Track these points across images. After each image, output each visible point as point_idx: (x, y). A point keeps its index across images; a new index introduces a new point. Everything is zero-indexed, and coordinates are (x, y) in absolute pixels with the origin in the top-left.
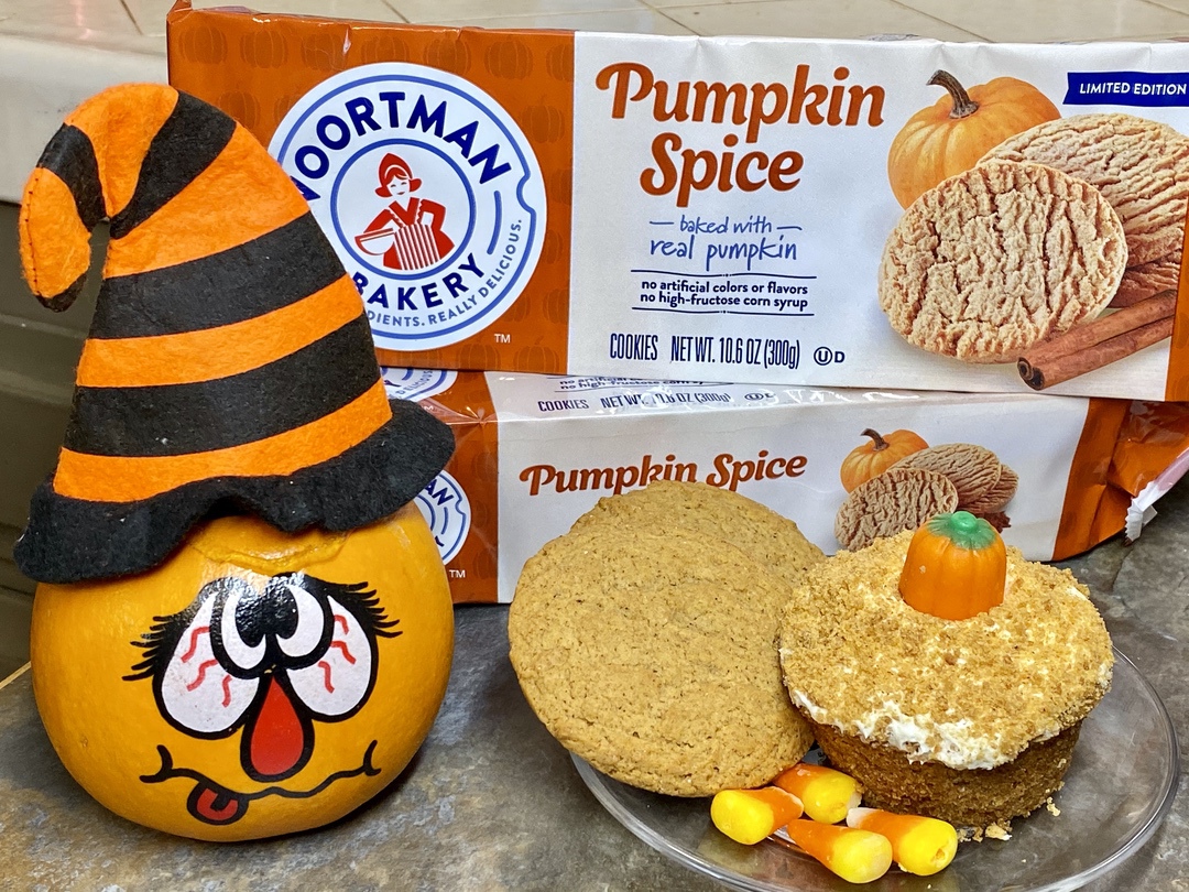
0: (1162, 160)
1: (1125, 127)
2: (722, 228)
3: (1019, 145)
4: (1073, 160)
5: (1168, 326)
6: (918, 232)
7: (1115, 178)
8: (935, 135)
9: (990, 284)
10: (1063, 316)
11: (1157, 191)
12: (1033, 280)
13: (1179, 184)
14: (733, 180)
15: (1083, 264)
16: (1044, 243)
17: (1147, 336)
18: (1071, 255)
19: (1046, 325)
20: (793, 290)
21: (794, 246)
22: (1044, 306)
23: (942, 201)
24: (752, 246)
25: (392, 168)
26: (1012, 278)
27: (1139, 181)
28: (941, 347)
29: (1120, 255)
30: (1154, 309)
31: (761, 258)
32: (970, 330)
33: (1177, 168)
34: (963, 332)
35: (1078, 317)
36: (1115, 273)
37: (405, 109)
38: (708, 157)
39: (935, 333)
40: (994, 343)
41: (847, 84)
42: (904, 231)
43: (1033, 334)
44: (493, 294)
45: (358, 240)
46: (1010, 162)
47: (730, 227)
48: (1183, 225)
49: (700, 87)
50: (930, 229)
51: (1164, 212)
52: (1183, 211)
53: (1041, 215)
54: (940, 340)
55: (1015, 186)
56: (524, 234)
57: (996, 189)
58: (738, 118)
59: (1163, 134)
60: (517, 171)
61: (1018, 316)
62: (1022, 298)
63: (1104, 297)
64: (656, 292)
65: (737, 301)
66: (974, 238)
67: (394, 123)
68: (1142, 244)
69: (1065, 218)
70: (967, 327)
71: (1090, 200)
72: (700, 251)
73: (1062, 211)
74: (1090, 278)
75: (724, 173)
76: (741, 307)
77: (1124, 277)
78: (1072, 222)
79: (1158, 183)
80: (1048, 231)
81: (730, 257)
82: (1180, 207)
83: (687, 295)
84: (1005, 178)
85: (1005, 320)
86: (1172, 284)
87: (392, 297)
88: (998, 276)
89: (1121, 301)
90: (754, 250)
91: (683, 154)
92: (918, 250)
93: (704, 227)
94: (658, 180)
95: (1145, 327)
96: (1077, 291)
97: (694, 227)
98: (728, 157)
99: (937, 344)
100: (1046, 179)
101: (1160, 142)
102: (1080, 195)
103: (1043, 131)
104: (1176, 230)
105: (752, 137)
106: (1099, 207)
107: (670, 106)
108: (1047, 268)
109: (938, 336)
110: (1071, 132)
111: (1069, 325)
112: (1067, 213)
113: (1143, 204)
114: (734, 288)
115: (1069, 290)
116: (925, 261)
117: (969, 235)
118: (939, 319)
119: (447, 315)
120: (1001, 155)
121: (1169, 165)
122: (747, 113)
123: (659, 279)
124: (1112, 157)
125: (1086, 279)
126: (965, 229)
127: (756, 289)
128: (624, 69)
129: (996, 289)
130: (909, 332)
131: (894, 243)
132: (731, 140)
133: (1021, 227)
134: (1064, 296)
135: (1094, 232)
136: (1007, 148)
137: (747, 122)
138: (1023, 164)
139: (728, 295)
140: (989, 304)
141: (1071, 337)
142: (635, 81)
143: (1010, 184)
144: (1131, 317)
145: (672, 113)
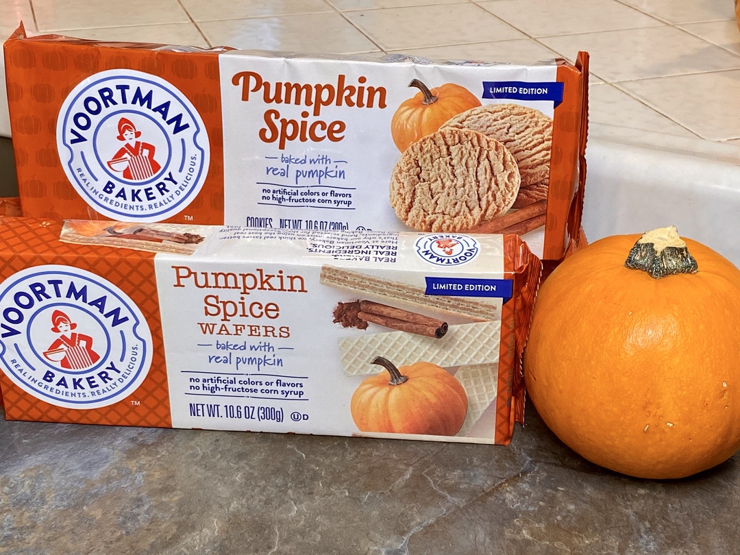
0: (537, 129)
1: (516, 111)
2: (303, 162)
3: (461, 120)
4: (489, 128)
5: (543, 219)
6: (409, 165)
7: (512, 138)
8: (415, 114)
9: (448, 195)
10: (488, 213)
11: (535, 146)
12: (471, 193)
13: (546, 142)
14: (307, 136)
15: (497, 185)
16: (476, 173)
17: (533, 224)
18: (491, 179)
19: (479, 217)
20: (344, 195)
21: (343, 171)
22: (478, 207)
23: (421, 149)
24: (320, 171)
25: (124, 126)
26: (460, 191)
27: (525, 140)
28: (424, 228)
29: (516, 180)
30: (536, 210)
31: (326, 177)
32: (439, 219)
33: (544, 133)
34: (435, 220)
35: (495, 213)
36: (514, 190)
37: (130, 94)
38: (294, 122)
39: (420, 220)
40: (452, 226)
41: (366, 85)
42: (402, 165)
43: (472, 222)
44: (183, 194)
45: (109, 163)
46: (457, 129)
47: (308, 161)
48: (549, 164)
49: (287, 85)
50: (415, 163)
51: (539, 157)
52: (549, 157)
53: (474, 158)
54: (423, 224)
55: (459, 142)
56: (198, 162)
57: (450, 143)
58: (308, 103)
59: (536, 115)
60: (192, 128)
61: (464, 212)
62: (466, 202)
63: (509, 202)
64: (270, 195)
65: (314, 200)
66: (439, 169)
67: (124, 101)
68: (528, 174)
69: (487, 160)
70: (437, 217)
71: (500, 150)
72: (292, 174)
73: (485, 156)
74: (501, 192)
75: (303, 132)
76: (316, 204)
77: (519, 192)
78: (490, 162)
79: (535, 142)
80: (478, 166)
81: (309, 177)
82: (547, 154)
83: (286, 197)
84: (454, 137)
85: (457, 214)
86: (544, 196)
87: (129, 195)
88: (452, 190)
89: (518, 205)
90: (322, 173)
91: (281, 121)
92: (410, 175)
93: (294, 161)
94: (269, 135)
95: (532, 219)
96: (495, 199)
97: (289, 160)
98: (304, 123)
99: (422, 226)
100: (476, 138)
101: (535, 119)
102: (494, 148)
103: (473, 113)
104: (545, 167)
105: (316, 113)
106: (504, 154)
107: (272, 95)
108: (479, 186)
109: (422, 222)
110: (487, 113)
111: (491, 217)
112: (488, 157)
113: (527, 153)
114: (312, 194)
115: (491, 198)
116: (414, 181)
117: (436, 168)
118: (422, 212)
119: (158, 205)
120: (451, 125)
121: (540, 132)
122: (313, 100)
123: (272, 188)
124: (510, 127)
125: (499, 193)
126: (434, 164)
127: (324, 194)
128: (246, 75)
129: (452, 197)
130: (407, 219)
131: (397, 171)
132: (305, 114)
133: (464, 164)
134: (488, 202)
135: (502, 168)
136: (454, 121)
137: (313, 105)
138: (463, 130)
139: (309, 197)
140: (449, 206)
141: (492, 224)
142: (253, 82)
143: (457, 141)
144: (523, 214)
145: (273, 99)
